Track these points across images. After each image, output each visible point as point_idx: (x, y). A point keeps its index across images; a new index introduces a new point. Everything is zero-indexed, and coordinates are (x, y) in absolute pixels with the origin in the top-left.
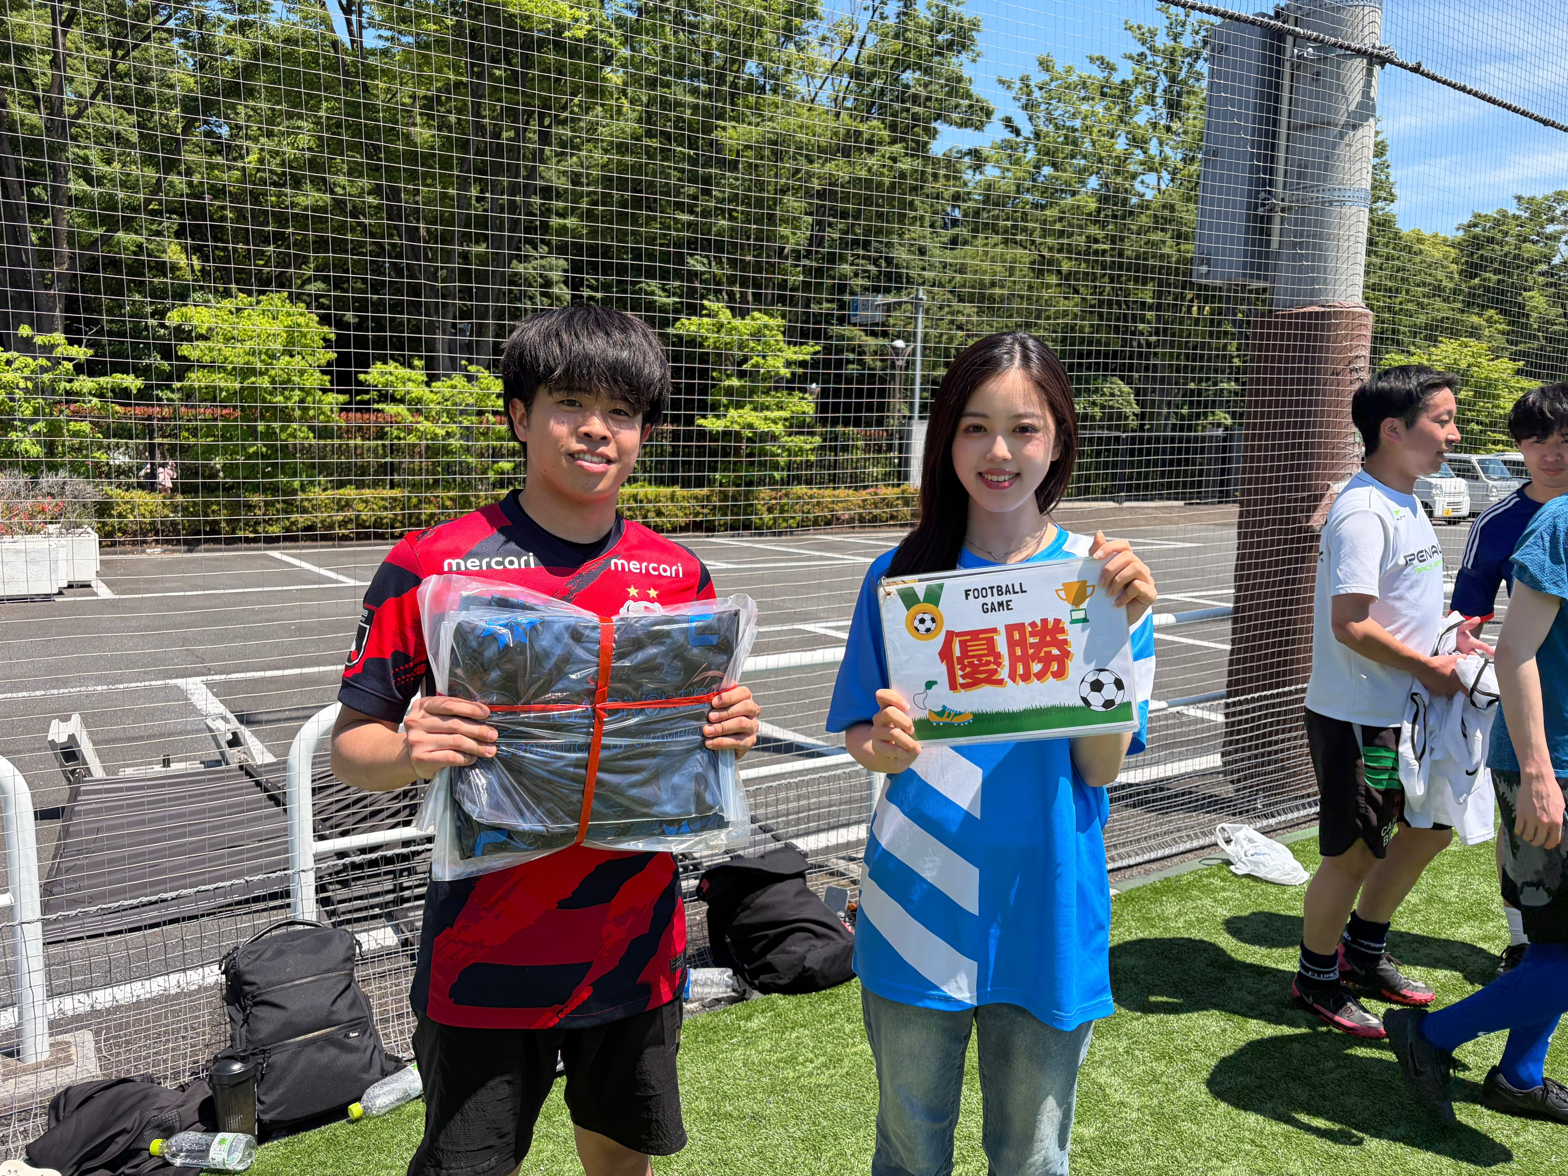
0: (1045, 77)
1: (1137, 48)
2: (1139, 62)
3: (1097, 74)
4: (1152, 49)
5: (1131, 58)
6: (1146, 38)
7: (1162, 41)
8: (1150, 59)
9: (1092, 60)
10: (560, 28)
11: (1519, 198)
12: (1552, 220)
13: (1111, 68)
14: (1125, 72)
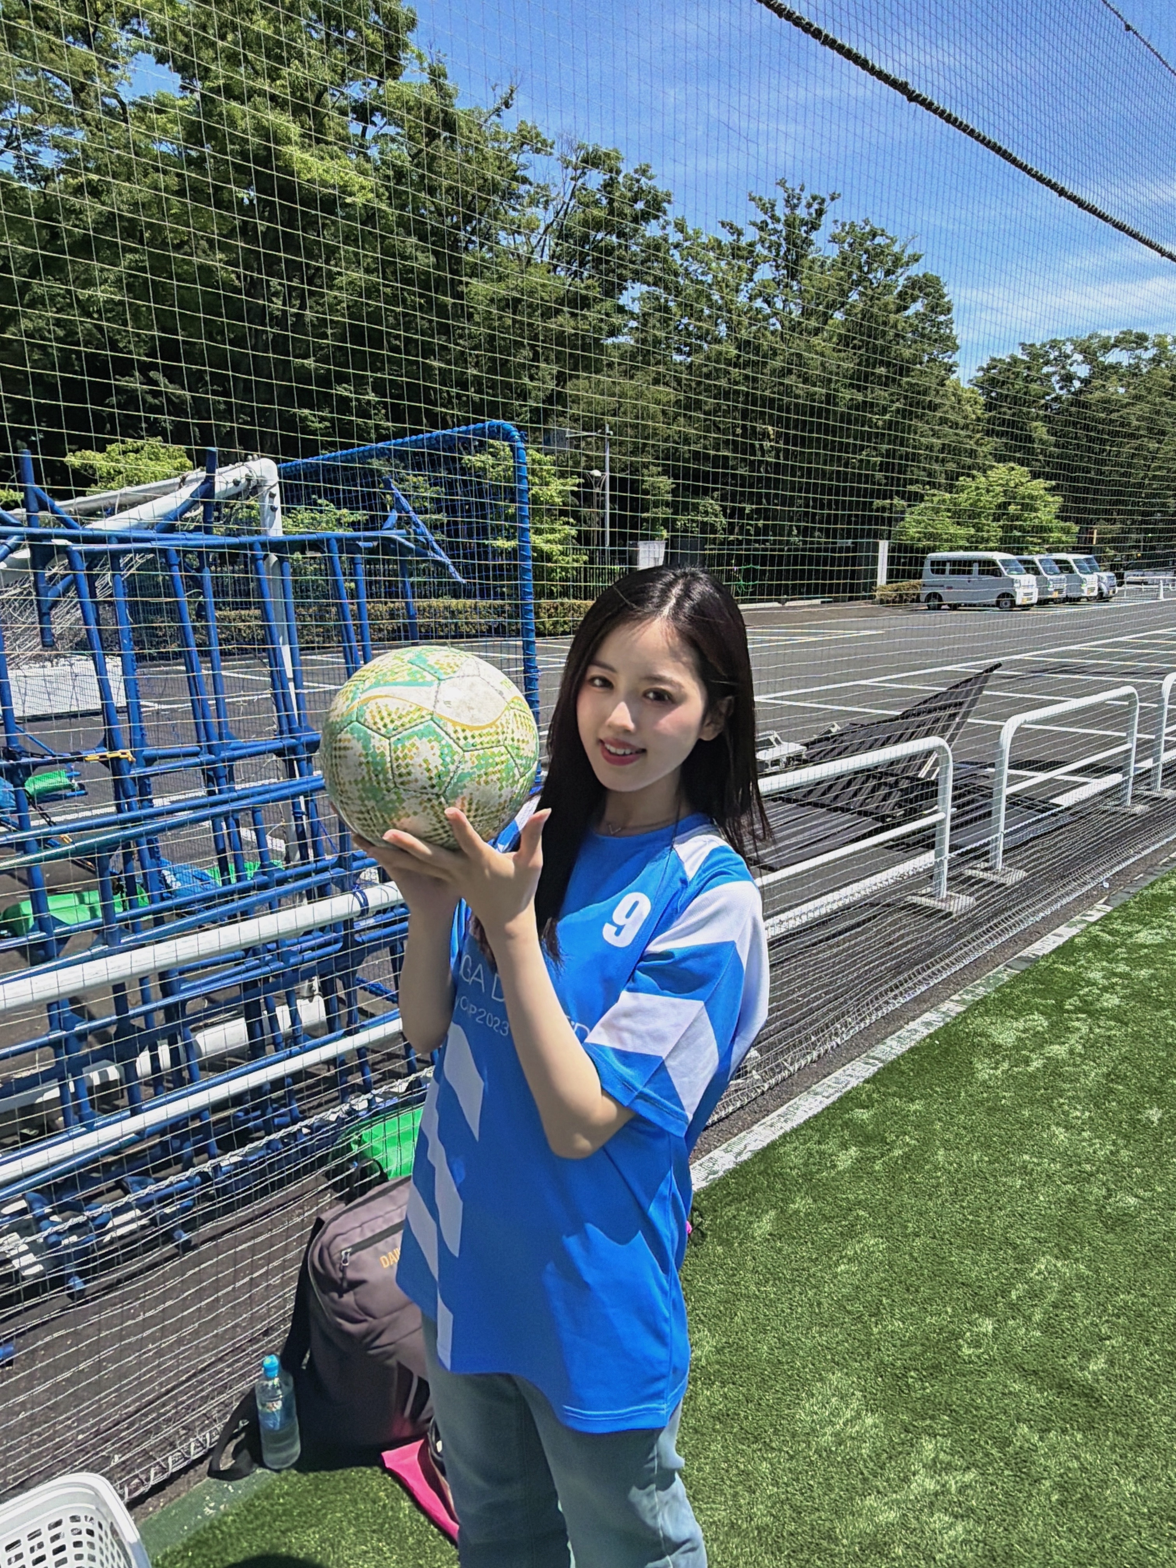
0: (679, 237)
1: (761, 217)
2: (761, 229)
3: (727, 238)
4: (773, 217)
5: (754, 224)
6: (768, 208)
7: (781, 211)
8: (771, 226)
9: (723, 225)
10: (345, 190)
11: (1023, 345)
12: (1047, 363)
13: (740, 233)
14: (751, 235)
